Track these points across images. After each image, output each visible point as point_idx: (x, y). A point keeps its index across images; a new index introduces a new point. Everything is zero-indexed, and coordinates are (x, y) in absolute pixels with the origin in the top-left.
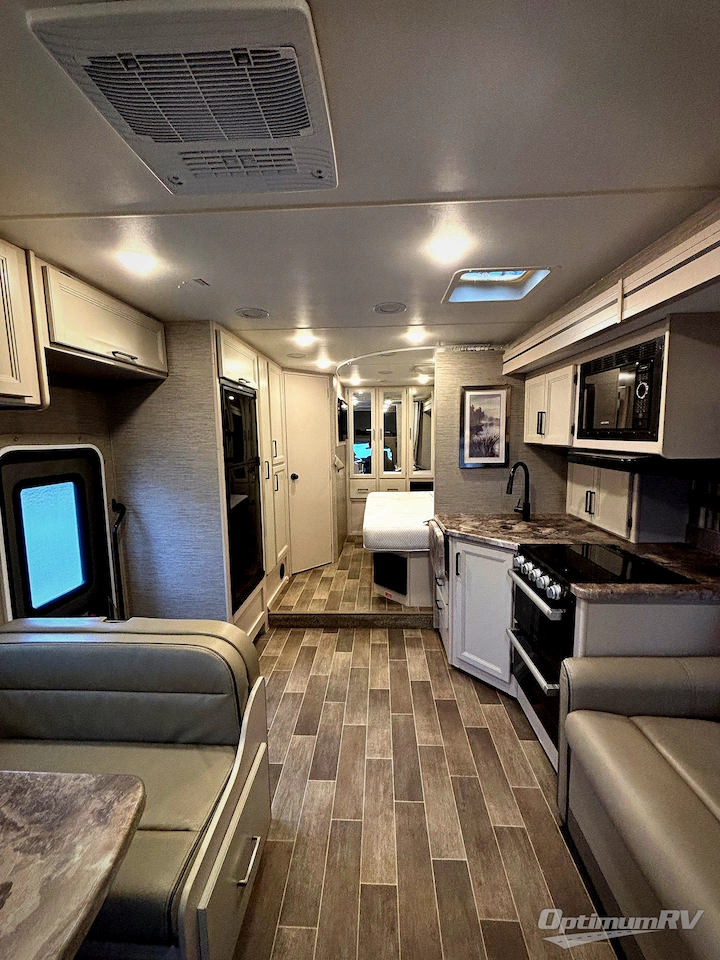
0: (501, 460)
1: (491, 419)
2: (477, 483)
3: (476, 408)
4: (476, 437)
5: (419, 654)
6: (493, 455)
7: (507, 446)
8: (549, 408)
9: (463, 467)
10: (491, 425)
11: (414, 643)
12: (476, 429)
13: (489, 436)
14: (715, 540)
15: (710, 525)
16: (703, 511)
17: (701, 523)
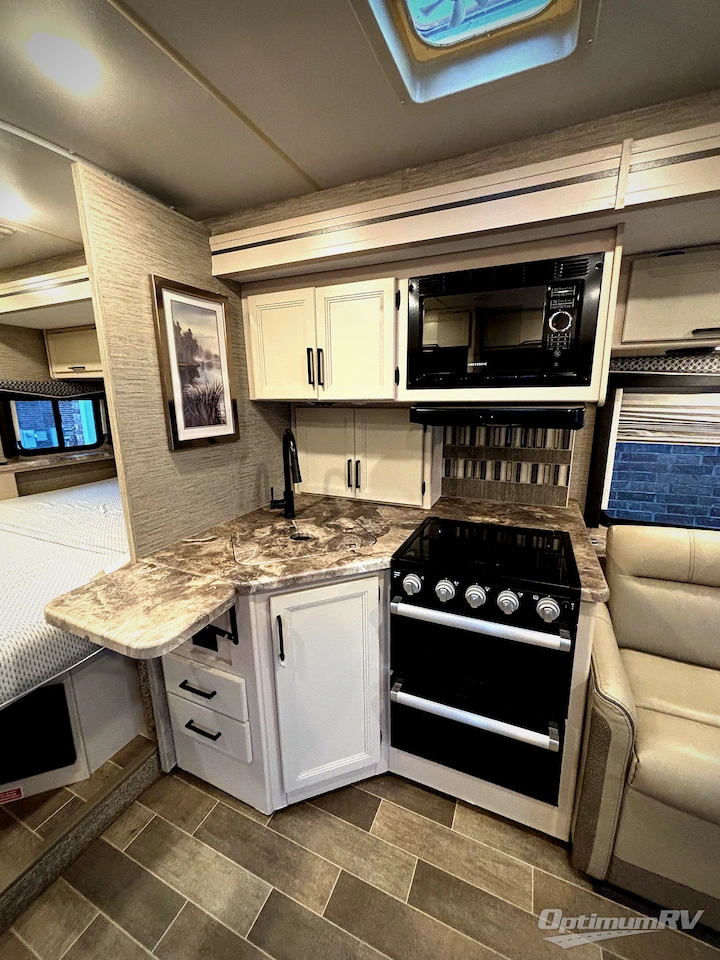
0: (228, 429)
1: (208, 355)
2: (200, 476)
3: (184, 329)
4: (191, 389)
5: (194, 855)
6: (218, 421)
7: (234, 403)
8: (329, 343)
9: (178, 446)
10: (210, 366)
11: (156, 844)
12: (189, 373)
13: (210, 386)
14: (476, 487)
15: (469, 475)
16: (461, 462)
17: (460, 474)
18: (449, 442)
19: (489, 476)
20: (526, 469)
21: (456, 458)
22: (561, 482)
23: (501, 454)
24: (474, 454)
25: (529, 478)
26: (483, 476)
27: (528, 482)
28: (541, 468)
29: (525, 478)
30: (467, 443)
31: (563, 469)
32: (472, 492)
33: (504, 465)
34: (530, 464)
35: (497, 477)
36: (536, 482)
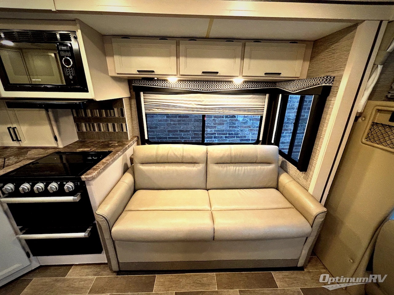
14: (93, 135)
15: (88, 129)
16: (83, 124)
17: (84, 130)
18: (75, 115)
19: (97, 130)
20: (110, 125)
21: (81, 122)
22: (125, 130)
23: (99, 120)
24: (88, 120)
25: (113, 130)
26: (94, 130)
27: (113, 131)
28: (116, 124)
29: (111, 130)
30: (84, 115)
31: (124, 125)
32: (92, 137)
33: (101, 124)
34: (112, 124)
35: (100, 130)
36: (115, 131)
